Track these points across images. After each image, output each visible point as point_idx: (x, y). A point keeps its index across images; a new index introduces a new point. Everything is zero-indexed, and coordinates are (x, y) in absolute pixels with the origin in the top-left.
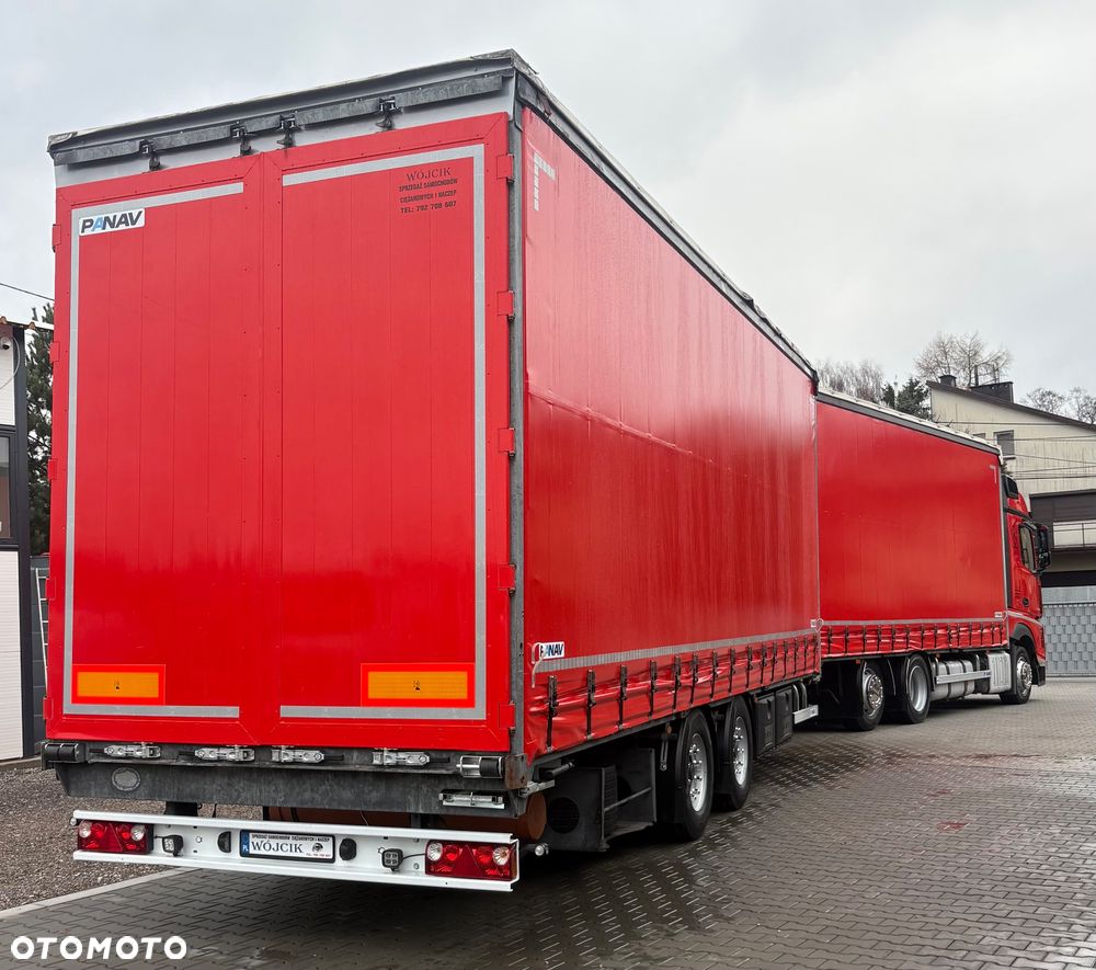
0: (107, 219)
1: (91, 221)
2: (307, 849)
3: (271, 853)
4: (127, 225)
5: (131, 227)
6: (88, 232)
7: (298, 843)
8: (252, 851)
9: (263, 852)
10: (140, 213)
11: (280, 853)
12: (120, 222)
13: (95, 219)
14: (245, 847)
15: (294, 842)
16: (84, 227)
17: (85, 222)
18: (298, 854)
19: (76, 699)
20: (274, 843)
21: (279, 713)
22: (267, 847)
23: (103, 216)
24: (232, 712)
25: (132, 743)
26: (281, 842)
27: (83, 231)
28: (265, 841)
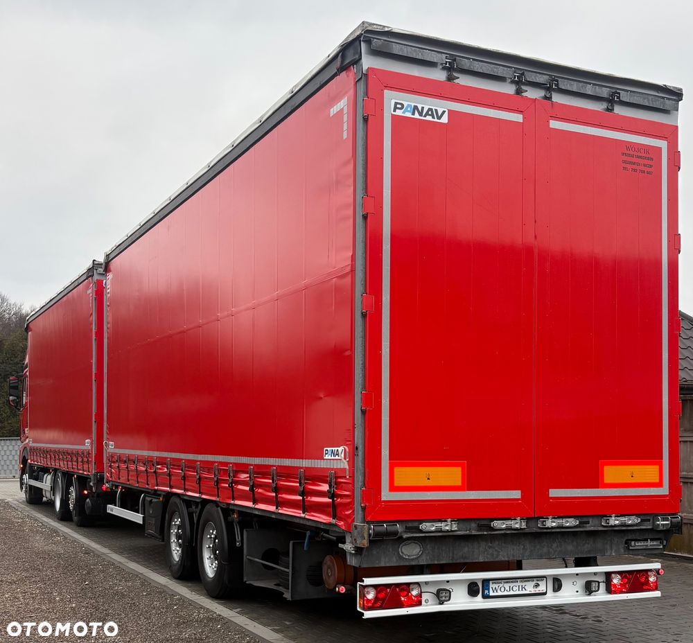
0: (416, 107)
1: (402, 105)
2: (530, 588)
3: (506, 593)
4: (433, 118)
5: (436, 120)
6: (399, 112)
7: (524, 584)
8: (492, 594)
9: (500, 593)
10: (444, 112)
11: (512, 593)
12: (427, 114)
13: (405, 104)
14: (486, 592)
15: (521, 584)
16: (395, 108)
17: (396, 103)
18: (524, 592)
19: (393, 488)
20: (507, 586)
21: (548, 494)
22: (503, 589)
23: (413, 104)
24: (516, 494)
25: (440, 521)
26: (512, 585)
27: (395, 111)
28: (501, 585)
